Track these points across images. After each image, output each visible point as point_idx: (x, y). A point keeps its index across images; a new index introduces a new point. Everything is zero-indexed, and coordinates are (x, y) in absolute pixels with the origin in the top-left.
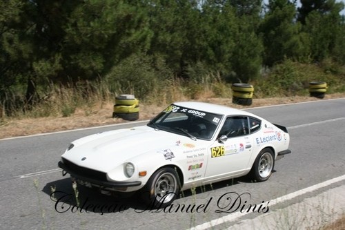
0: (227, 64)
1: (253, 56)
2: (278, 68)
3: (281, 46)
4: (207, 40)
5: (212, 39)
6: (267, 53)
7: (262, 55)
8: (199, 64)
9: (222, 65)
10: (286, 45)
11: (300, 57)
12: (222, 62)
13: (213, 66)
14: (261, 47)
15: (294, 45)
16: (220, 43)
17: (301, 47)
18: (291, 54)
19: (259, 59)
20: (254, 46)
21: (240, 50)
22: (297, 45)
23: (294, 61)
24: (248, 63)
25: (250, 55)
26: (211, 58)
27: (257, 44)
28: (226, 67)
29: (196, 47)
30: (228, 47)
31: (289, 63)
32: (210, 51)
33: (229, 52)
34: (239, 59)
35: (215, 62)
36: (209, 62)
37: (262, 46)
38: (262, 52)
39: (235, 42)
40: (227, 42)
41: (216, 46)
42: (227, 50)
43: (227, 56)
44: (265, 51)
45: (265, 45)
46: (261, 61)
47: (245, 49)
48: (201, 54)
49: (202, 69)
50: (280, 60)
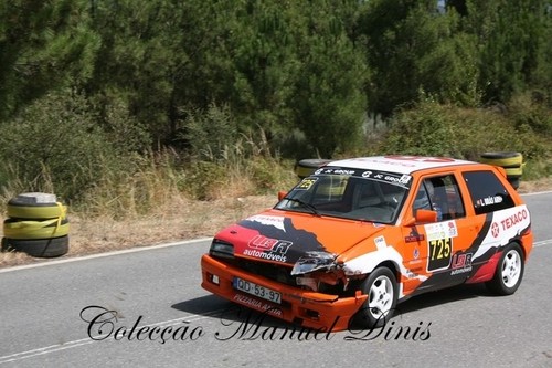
0: (282, 112)
1: (343, 92)
2: (406, 120)
3: (410, 65)
4: (232, 55)
5: (246, 52)
6: (379, 85)
7: (366, 89)
8: (214, 112)
9: (270, 116)
10: (423, 65)
12: (270, 109)
13: (248, 118)
14: (362, 71)
15: (442, 63)
16: (264, 62)
17: (458, 67)
18: (434, 85)
19: (358, 97)
20: (346, 67)
21: (313, 79)
22: (450, 63)
23: (442, 103)
24: (333, 109)
25: (336, 90)
26: (243, 98)
27: (353, 62)
28: (281, 119)
29: (206, 71)
31: (430, 106)
32: (241, 82)
33: (286, 84)
34: (312, 101)
35: (253, 109)
36: (240, 108)
37: (365, 67)
38: (366, 83)
39: (301, 57)
40: (281, 58)
41: (254, 68)
42: (283, 80)
43: (282, 94)
44: (374, 79)
45: (372, 64)
46: (365, 104)
47: (325, 74)
48: (220, 88)
49: (223, 123)
50: (410, 100)
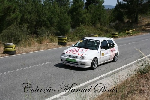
0: (55, 28)
1: (67, 24)
2: (78, 29)
3: (78, 19)
4: (46, 17)
5: (49, 17)
7: (71, 23)
8: (43, 28)
9: (53, 28)
10: (81, 19)
11: (87, 24)
12: (53, 27)
13: (49, 29)
14: (70, 20)
15: (84, 18)
16: (52, 18)
17: (87, 19)
18: (83, 22)
19: (69, 25)
20: (67, 19)
21: (61, 21)
23: (84, 25)
24: (64, 27)
25: (65, 23)
26: (48, 25)
27: (68, 18)
28: (55, 29)
29: (42, 20)
30: (56, 20)
31: (82, 26)
32: (48, 22)
33: (56, 22)
34: (61, 25)
35: (50, 27)
36: (48, 27)
38: (71, 22)
39: (59, 18)
40: (55, 18)
41: (50, 20)
42: (55, 21)
43: (56, 24)
44: (72, 21)
45: (72, 19)
46: (70, 26)
47: (63, 21)
48: (44, 23)
49: (45, 30)
50: (79, 25)
